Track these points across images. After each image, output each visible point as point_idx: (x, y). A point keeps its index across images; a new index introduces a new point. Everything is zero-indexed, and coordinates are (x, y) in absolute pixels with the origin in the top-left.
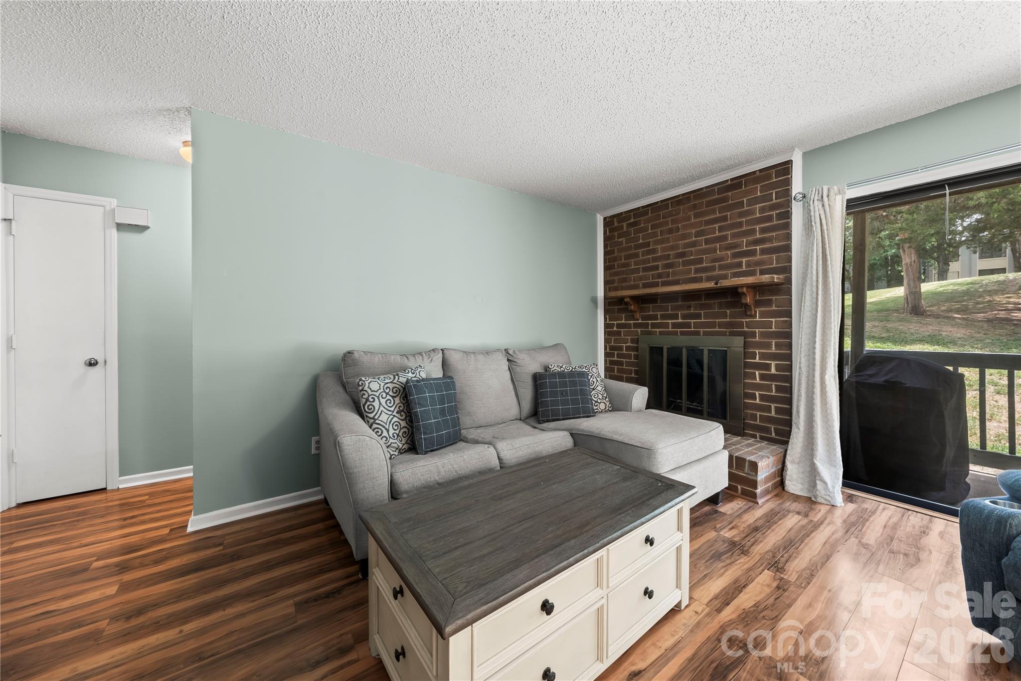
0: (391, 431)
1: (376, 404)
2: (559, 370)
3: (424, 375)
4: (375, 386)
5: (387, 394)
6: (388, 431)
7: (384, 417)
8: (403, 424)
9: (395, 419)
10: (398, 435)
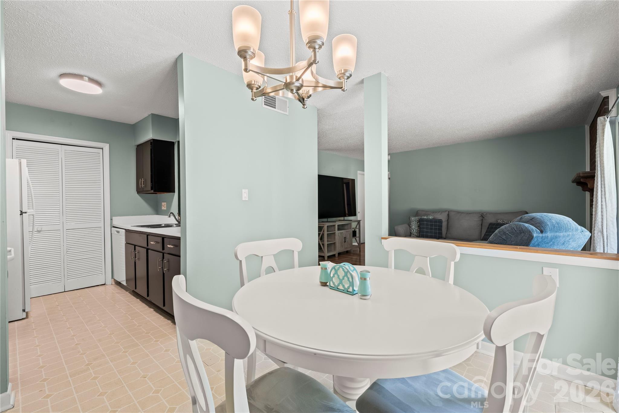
0: (415, 231)
1: (412, 223)
2: (502, 222)
3: (431, 218)
4: (413, 219)
5: (416, 221)
6: (414, 231)
7: (413, 227)
8: (419, 230)
9: (416, 228)
10: (417, 232)
